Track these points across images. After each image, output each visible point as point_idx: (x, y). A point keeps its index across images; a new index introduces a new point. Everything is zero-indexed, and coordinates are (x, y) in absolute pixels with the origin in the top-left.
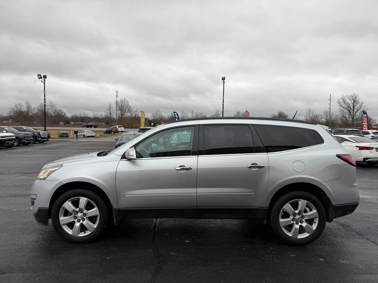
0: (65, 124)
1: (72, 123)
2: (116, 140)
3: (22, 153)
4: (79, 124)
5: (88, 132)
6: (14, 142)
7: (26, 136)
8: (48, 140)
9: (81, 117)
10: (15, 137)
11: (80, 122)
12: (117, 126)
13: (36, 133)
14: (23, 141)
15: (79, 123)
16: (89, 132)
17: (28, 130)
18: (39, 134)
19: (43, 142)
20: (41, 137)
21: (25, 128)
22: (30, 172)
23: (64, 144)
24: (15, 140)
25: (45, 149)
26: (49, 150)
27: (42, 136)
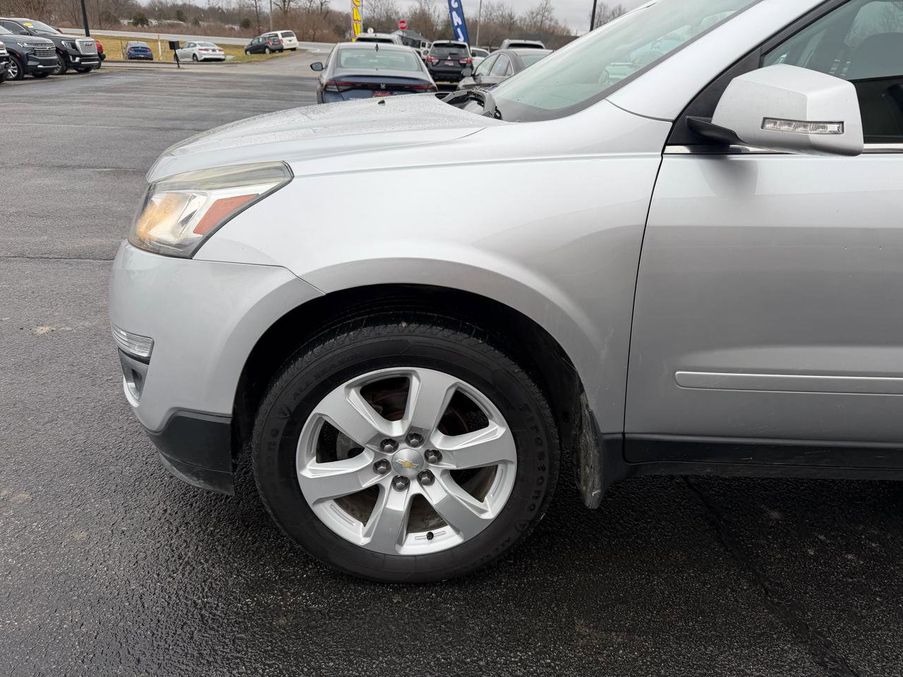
0: (135, 24)
1: (154, 22)
2: (311, 66)
3: (35, 100)
4: (172, 26)
5: (204, 45)
6: (6, 67)
7: (37, 48)
8: (100, 64)
9: (174, 6)
10: (5, 51)
11: (175, 19)
12: (279, 33)
13: (63, 42)
14: (30, 63)
15: (172, 22)
16: (207, 45)
17: (39, 32)
18: (74, 46)
19: (86, 70)
20: (80, 56)
21: (29, 24)
22: (68, 162)
23: (148, 77)
24: (7, 59)
25: (98, 90)
26: (111, 92)
27: (82, 53)
